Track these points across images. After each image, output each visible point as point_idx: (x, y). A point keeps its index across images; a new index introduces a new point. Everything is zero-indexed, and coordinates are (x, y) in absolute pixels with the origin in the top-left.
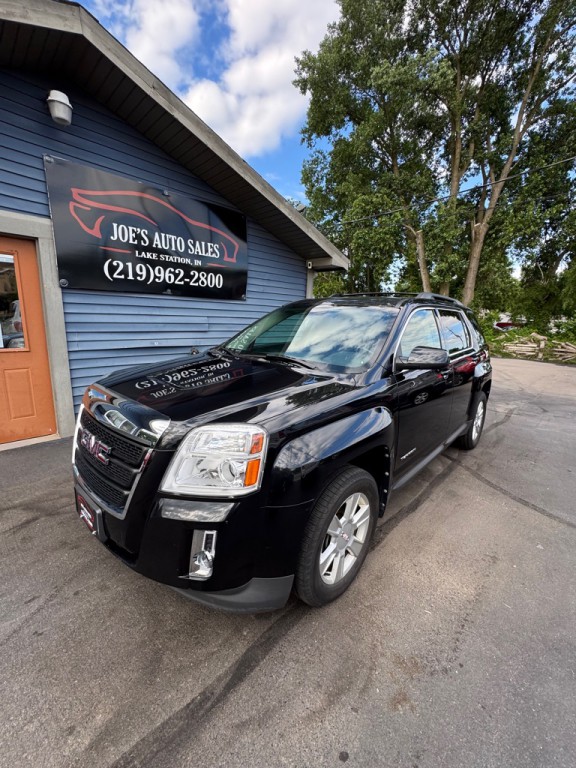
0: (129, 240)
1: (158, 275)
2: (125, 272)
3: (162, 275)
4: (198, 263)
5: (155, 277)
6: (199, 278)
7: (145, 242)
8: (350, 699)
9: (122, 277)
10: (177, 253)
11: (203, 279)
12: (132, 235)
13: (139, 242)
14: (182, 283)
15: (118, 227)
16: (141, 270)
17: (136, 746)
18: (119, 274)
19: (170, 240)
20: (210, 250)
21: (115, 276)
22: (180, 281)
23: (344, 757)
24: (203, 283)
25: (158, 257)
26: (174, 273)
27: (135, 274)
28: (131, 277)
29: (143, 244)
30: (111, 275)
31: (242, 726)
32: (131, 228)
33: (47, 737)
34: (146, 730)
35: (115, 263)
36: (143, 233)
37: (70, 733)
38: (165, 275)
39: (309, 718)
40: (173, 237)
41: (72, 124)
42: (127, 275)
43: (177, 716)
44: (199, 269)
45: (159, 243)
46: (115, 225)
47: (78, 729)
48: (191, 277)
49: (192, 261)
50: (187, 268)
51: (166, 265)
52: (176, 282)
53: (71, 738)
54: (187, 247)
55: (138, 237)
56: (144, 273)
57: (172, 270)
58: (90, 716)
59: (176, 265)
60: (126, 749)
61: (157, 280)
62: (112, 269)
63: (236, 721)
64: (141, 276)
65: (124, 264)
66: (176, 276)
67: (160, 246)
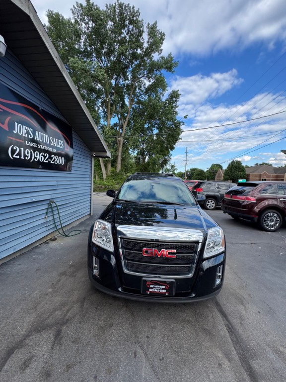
0: (23, 134)
1: (36, 156)
2: (19, 154)
3: (38, 157)
4: (55, 151)
5: (35, 158)
6: (55, 159)
7: (31, 137)
8: (245, 302)
9: (18, 157)
10: (46, 144)
11: (56, 159)
12: (25, 131)
13: (28, 136)
14: (47, 162)
15: (18, 125)
16: (28, 153)
17: (236, 350)
18: (17, 155)
19: (43, 136)
20: (60, 144)
21: (14, 156)
22: (46, 160)
23: (260, 313)
24: (56, 162)
25: (37, 146)
26: (44, 156)
27: (25, 156)
28: (22, 158)
29: (30, 137)
30: (12, 156)
31: (241, 324)
32: (24, 127)
33: (219, 373)
34: (231, 345)
35: (15, 148)
36: (30, 130)
37: (221, 365)
38: (39, 157)
39: (246, 312)
40: (44, 135)
41: (5, 56)
42: (20, 156)
43: (231, 336)
44: (55, 154)
45: (38, 137)
46: (16, 124)
47: (221, 362)
48: (51, 159)
49: (53, 150)
50: (50, 153)
51: (40, 151)
52: (45, 161)
53: (223, 366)
54: (50, 141)
55: (28, 133)
56: (29, 155)
57: (43, 154)
58: (217, 357)
59: (46, 151)
60: (235, 353)
61: (35, 159)
62: (13, 152)
63: (240, 325)
64: (28, 157)
65: (20, 149)
66: (45, 157)
67: (38, 140)
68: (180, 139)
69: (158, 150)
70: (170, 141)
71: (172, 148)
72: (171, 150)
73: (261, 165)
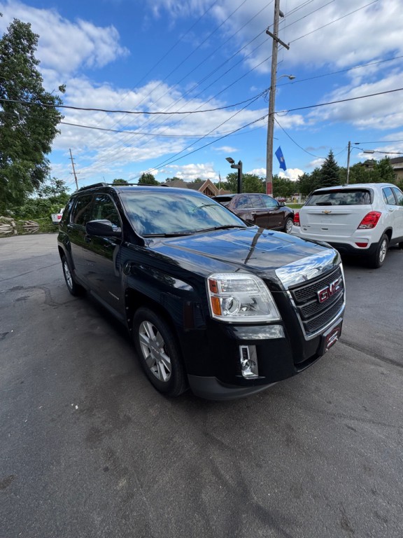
68: (56, 131)
69: (19, 149)
70: (39, 134)
71: (47, 149)
72: (45, 152)
73: (172, 180)
